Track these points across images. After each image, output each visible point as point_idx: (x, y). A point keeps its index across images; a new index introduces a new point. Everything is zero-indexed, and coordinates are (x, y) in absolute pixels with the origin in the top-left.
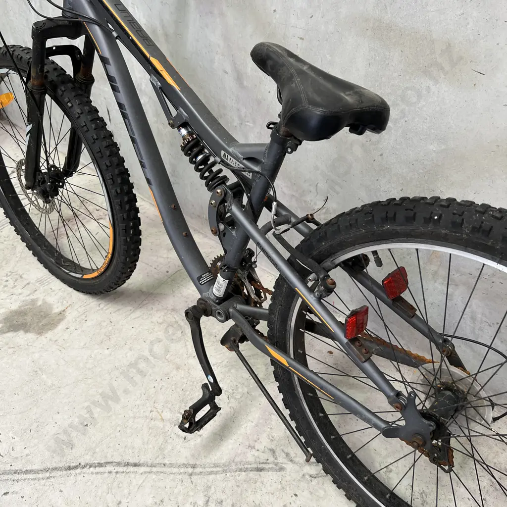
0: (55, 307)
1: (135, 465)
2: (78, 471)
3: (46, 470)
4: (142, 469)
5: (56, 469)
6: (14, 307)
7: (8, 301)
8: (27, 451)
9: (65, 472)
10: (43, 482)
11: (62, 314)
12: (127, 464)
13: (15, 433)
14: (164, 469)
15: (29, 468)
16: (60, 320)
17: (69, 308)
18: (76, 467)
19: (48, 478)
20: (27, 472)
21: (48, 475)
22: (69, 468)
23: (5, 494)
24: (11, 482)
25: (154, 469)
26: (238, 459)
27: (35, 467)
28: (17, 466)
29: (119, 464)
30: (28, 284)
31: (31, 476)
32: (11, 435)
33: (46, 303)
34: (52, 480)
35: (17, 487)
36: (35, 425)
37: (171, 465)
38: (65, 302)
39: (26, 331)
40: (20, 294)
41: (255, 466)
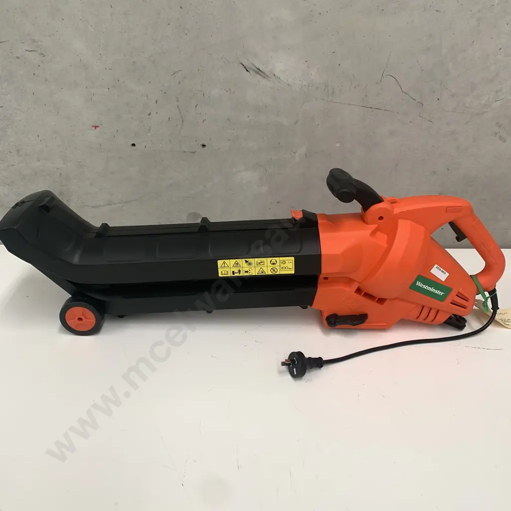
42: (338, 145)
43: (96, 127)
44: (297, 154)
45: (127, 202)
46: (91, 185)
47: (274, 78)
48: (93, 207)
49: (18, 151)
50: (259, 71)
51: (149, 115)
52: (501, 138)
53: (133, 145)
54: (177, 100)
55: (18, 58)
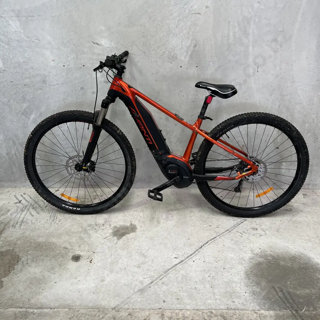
0: (126, 224)
1: (215, 238)
2: (204, 247)
4: (218, 238)
5: (197, 250)
6: (111, 231)
7: (105, 231)
8: (183, 252)
10: (199, 254)
11: (131, 224)
12: (213, 239)
14: (222, 235)
15: (190, 254)
16: (135, 226)
17: (132, 222)
19: (199, 252)
22: (200, 248)
23: (194, 261)
25: (221, 236)
26: (235, 224)
28: (186, 256)
29: (211, 240)
30: (103, 224)
31: (193, 255)
32: (172, 253)
33: (121, 225)
35: (194, 259)
36: (174, 247)
37: (223, 233)
38: (127, 222)
39: (128, 234)
40: (106, 228)
41: (240, 223)
43: (53, 61)
45: (62, 84)
46: (52, 78)
47: (102, 46)
48: (53, 85)
49: (32, 68)
50: (97, 44)
51: (68, 57)
52: (171, 62)
53: (64, 66)
54: (76, 52)
55: (33, 41)
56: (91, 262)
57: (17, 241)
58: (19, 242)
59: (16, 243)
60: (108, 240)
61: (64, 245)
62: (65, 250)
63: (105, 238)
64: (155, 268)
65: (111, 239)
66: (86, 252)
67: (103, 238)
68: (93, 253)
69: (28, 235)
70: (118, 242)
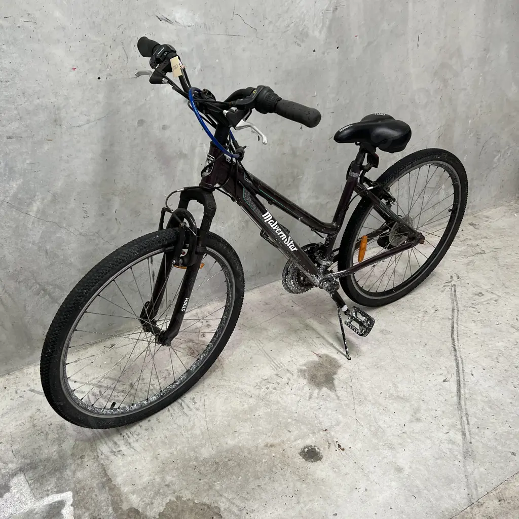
0: (311, 359)
1: (453, 327)
2: (457, 347)
3: (456, 359)
5: (456, 356)
6: (303, 382)
7: (294, 386)
8: (444, 368)
9: (458, 352)
10: (464, 360)
11: (320, 356)
12: (453, 331)
13: (429, 374)
14: (455, 319)
16: (327, 356)
17: (316, 352)
18: (455, 348)
20: (458, 367)
21: (460, 359)
22: (455, 351)
23: (472, 375)
24: (465, 373)
26: (450, 296)
27: (454, 364)
28: (454, 370)
29: (452, 333)
30: (277, 375)
31: (460, 365)
32: (430, 376)
33: (305, 365)
34: (463, 357)
35: (467, 370)
36: (423, 365)
37: (453, 316)
38: (308, 354)
39: (335, 373)
40: (289, 379)
41: (453, 292)
42: (217, 61)
43: (74, 69)
44: (196, 69)
45: (99, 120)
46: (75, 111)
47: (176, 23)
48: (78, 127)
50: (167, 20)
51: (107, 56)
52: (298, 45)
53: (99, 78)
54: (123, 44)
55: (19, 27)
56: (343, 450)
57: (163, 479)
58: (169, 478)
59: (167, 483)
60: (317, 398)
61: (261, 442)
62: (273, 449)
63: (310, 398)
64: (439, 409)
65: (320, 394)
66: (311, 435)
67: (308, 398)
68: (325, 433)
69: (167, 455)
70: (339, 395)
